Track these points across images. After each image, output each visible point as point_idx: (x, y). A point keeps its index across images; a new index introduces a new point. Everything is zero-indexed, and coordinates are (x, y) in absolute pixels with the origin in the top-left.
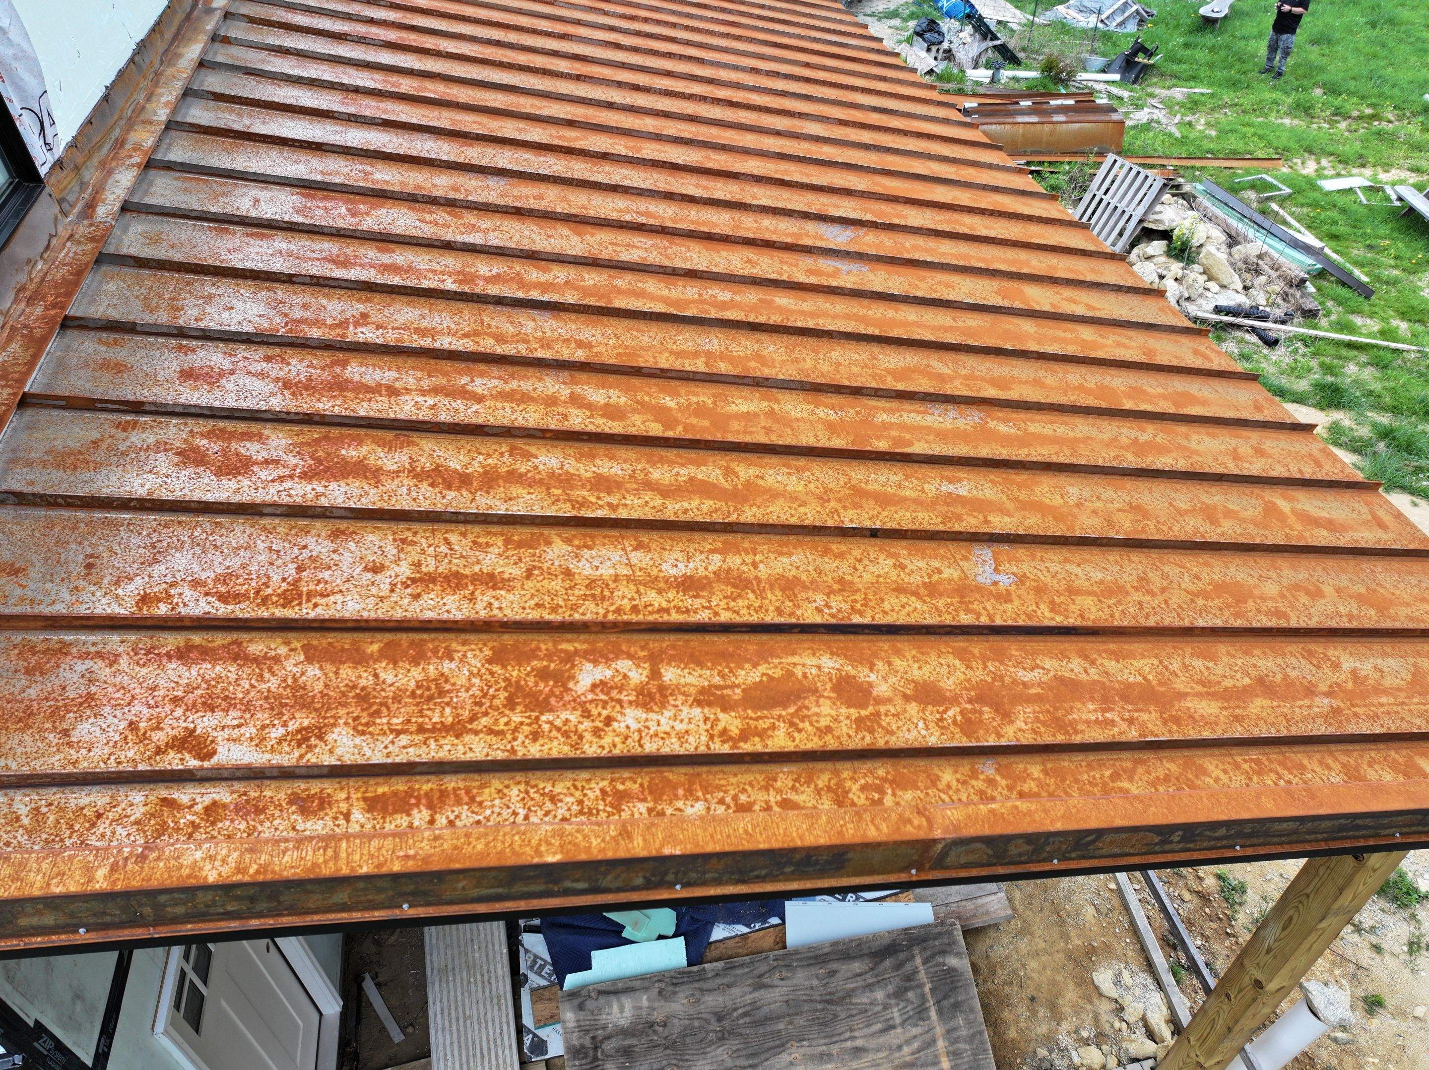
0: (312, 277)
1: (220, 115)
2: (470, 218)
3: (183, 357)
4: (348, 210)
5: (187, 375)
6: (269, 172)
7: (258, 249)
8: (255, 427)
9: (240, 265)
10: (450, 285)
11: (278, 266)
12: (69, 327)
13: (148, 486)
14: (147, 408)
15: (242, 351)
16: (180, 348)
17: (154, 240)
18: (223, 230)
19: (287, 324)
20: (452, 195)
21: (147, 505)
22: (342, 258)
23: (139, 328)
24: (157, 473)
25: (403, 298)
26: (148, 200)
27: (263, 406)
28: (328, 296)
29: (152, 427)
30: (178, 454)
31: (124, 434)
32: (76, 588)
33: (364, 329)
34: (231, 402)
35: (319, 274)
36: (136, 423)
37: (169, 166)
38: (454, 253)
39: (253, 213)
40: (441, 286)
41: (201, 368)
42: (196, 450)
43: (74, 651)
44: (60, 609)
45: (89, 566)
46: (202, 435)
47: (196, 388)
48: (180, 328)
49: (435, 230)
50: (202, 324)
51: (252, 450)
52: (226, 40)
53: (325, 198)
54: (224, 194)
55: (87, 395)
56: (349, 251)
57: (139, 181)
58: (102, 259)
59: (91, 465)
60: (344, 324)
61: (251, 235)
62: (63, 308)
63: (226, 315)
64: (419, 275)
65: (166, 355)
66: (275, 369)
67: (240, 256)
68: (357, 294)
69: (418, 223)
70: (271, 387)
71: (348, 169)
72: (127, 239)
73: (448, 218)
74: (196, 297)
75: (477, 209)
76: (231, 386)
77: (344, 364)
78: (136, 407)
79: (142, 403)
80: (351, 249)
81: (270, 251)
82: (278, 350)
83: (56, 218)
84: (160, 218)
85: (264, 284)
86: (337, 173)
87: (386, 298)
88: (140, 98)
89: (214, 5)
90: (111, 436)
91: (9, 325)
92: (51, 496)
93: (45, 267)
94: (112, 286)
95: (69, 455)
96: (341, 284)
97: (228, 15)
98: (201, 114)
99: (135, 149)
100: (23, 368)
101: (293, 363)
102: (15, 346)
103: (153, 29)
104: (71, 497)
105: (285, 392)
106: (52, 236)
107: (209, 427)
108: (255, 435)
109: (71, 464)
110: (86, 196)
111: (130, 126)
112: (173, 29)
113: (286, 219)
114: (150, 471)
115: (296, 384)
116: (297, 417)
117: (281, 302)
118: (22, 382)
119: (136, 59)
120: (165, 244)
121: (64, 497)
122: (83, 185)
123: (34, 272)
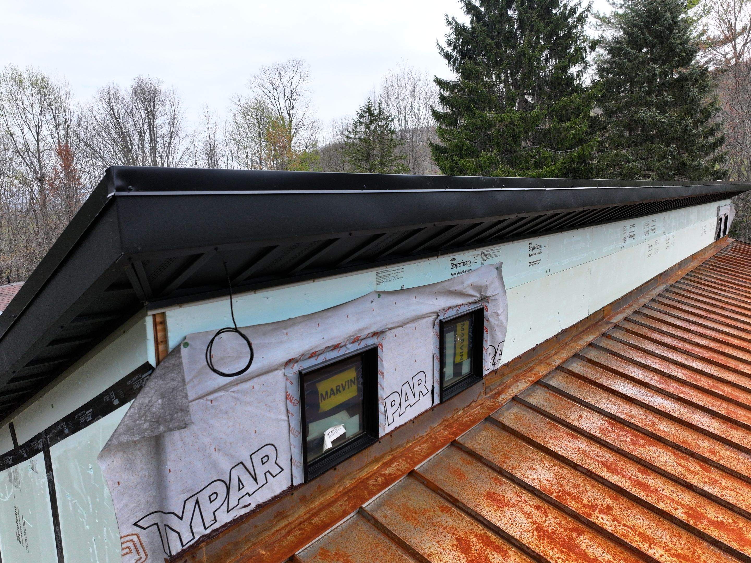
0: (588, 470)
2: (716, 475)
3: (494, 485)
4: (632, 440)
5: (491, 496)
6: (596, 404)
7: (567, 443)
8: (506, 546)
9: (552, 448)
10: (680, 514)
11: (573, 456)
12: (454, 446)
13: (432, 550)
14: (459, 505)
15: (526, 496)
16: (495, 479)
17: (517, 419)
18: (553, 425)
19: (559, 491)
20: (707, 455)
22: (612, 467)
23: (482, 460)
24: (441, 545)
25: (641, 508)
26: (526, 399)
27: (517, 536)
28: (592, 486)
29: (455, 516)
30: (457, 539)
31: (440, 513)
33: (604, 517)
34: (502, 524)
35: (593, 471)
36: (450, 510)
37: (546, 386)
38: (692, 493)
39: (576, 423)
40: (673, 512)
41: (499, 495)
42: (467, 542)
46: (476, 535)
47: (489, 506)
48: (502, 469)
49: (686, 473)
50: (513, 471)
51: (496, 560)
52: (609, 337)
53: (621, 428)
54: (566, 408)
55: (438, 484)
56: (620, 464)
57: (529, 390)
58: (488, 419)
59: (416, 522)
60: (593, 507)
61: (568, 434)
62: (456, 436)
63: (529, 472)
64: (660, 498)
65: (486, 480)
66: (537, 516)
67: (555, 443)
68: (611, 492)
69: (675, 464)
70: (529, 526)
71: (643, 417)
72: (506, 414)
73: (698, 468)
74: (520, 455)
76: (508, 514)
77: (580, 533)
78: (455, 502)
79: (459, 501)
81: (573, 446)
82: (546, 505)
83: (480, 394)
84: (528, 409)
85: (559, 463)
86: (636, 417)
87: (630, 503)
88: (552, 352)
89: (612, 321)
90: (434, 511)
91: (430, 435)
92: (388, 529)
93: (462, 414)
94: (485, 433)
95: (411, 511)
96: (605, 482)
97: (616, 326)
98: (577, 367)
99: (535, 374)
100: (421, 458)
101: (550, 517)
102: (425, 446)
103: (574, 326)
104: (394, 535)
105: (535, 533)
106: (474, 401)
107: (483, 532)
108: (503, 551)
109: (408, 517)
110: (500, 388)
111: (539, 363)
112: (585, 327)
113: (592, 432)
114: (438, 542)
115: (544, 531)
116: (532, 554)
117: (563, 477)
118: (416, 464)
119: (559, 336)
120: (521, 423)
121: (392, 533)
122: (502, 383)
123: (456, 415)
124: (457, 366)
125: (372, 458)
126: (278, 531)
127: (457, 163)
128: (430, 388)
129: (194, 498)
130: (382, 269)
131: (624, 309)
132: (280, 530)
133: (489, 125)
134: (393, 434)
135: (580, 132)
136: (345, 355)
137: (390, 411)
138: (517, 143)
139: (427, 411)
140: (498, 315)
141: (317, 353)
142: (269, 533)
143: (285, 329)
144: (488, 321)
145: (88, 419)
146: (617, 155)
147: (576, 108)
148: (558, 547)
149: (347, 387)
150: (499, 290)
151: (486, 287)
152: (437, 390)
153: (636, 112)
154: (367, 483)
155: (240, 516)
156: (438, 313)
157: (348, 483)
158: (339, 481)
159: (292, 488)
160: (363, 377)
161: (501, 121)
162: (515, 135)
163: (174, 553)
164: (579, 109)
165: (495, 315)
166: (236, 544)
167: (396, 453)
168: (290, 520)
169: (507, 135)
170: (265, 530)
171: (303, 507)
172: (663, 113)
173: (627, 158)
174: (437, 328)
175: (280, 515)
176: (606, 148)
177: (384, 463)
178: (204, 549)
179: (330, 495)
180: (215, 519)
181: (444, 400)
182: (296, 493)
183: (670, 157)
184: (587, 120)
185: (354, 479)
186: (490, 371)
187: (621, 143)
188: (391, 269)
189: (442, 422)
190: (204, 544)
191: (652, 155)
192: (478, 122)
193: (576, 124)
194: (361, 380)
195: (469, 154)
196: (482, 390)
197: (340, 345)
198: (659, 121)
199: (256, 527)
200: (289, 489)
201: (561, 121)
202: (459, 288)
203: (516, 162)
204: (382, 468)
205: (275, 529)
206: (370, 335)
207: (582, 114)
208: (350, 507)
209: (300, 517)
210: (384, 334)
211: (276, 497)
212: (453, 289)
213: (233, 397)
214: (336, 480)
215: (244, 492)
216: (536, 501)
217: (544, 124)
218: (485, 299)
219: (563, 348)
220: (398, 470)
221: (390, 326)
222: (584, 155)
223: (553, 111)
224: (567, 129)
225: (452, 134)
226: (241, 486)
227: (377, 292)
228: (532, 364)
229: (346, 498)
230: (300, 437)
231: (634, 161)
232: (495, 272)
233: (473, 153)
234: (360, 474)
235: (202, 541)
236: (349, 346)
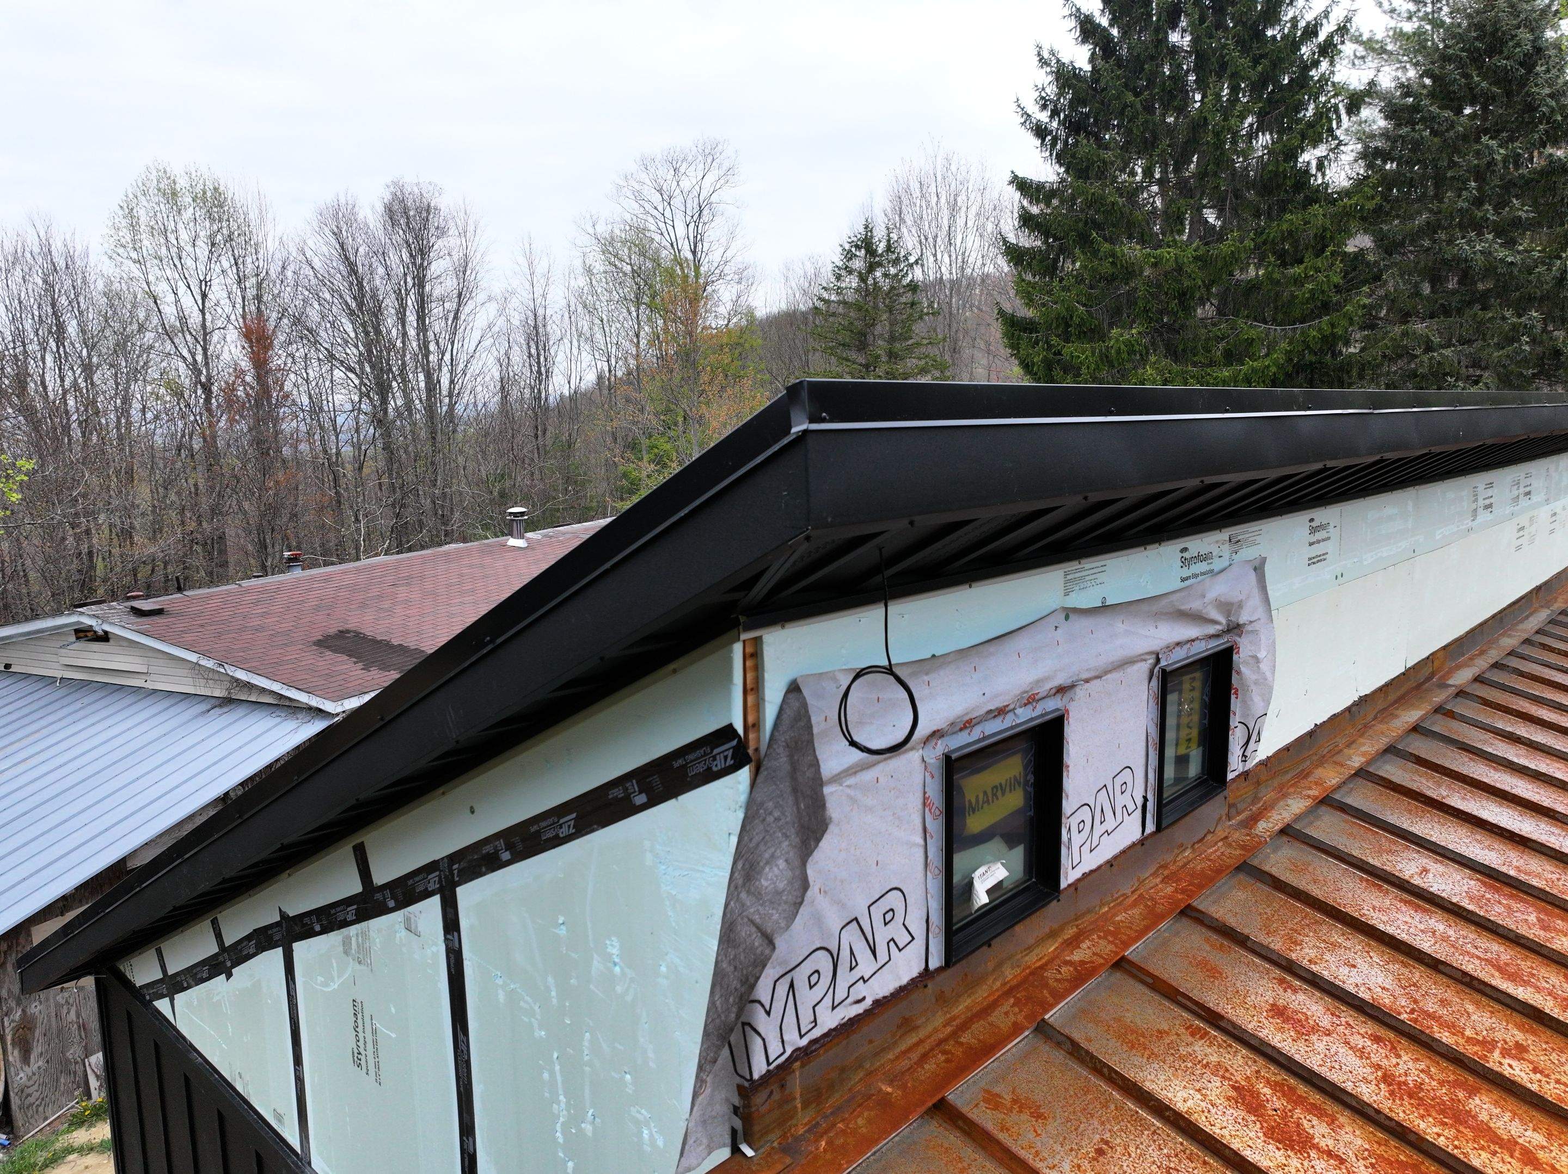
0: (1464, 973)
1: (1416, 777)
3: (1280, 991)
4: (1539, 920)
5: (1279, 1012)
6: (1451, 847)
7: (1408, 919)
8: (1330, 1107)
9: (1382, 927)
11: (1426, 945)
12: (1187, 916)
13: (1190, 1103)
14: (1220, 1025)
15: (1348, 1016)
16: (1281, 981)
17: (1297, 868)
18: (1375, 885)
19: (1412, 1012)
21: (1182, 1124)
22: (1512, 969)
23: (1249, 944)
24: (1205, 1096)
26: (1307, 831)
27: (1349, 1087)
28: (1477, 1004)
29: (1220, 1046)
30: (1233, 1087)
31: (1190, 1039)
33: (1514, 1063)
34: (1314, 1063)
35: (1475, 974)
36: (1207, 1033)
37: (1344, 808)
39: (1417, 881)
41: (1296, 1012)
42: (1256, 1095)
45: (1100, 1152)
46: (1268, 1082)
47: (1281, 1030)
48: (1291, 962)
50: (1315, 968)
51: (1318, 1131)
52: (1452, 714)
53: (1511, 896)
54: (1390, 852)
55: (1174, 984)
57: (1310, 811)
58: (1244, 868)
59: (1147, 1053)
60: (1488, 1045)
61: (1405, 902)
62: (1190, 897)
63: (1345, 970)
65: (1264, 982)
66: (1379, 1054)
67: (1385, 918)
68: (1518, 1018)
70: (1367, 1072)
71: (1555, 877)
72: (1274, 858)
74: (1319, 938)
76: (1320, 1046)
77: (1472, 1092)
78: (1213, 1019)
79: (1219, 1017)
80: (1527, 964)
81: (1422, 927)
82: (1392, 1035)
83: (1220, 818)
84: (1313, 851)
86: (1539, 876)
87: (1559, 1040)
88: (1342, 741)
89: (1450, 682)
90: (1178, 1035)
91: (1139, 892)
92: (1101, 1061)
93: (1191, 856)
94: (1240, 895)
95: (1133, 1032)
96: (1502, 997)
97: (1461, 693)
98: (1396, 772)
99: (1316, 783)
100: (1134, 935)
101: (1405, 1058)
102: (1136, 912)
103: (1380, 689)
104: (1116, 1072)
105: (1382, 1086)
106: (1209, 832)
107: (1279, 1078)
108: (1327, 1115)
109: (1130, 1041)
110: (1255, 809)
111: (1321, 762)
112: (1399, 693)
113: (1454, 900)
114: (1199, 1091)
115: (1399, 1084)
116: (1387, 1123)
117: (1415, 985)
118: (1126, 945)
119: (1353, 709)
120: (1308, 876)
121: (1111, 1069)
122: (1256, 799)
123: (1180, 857)
124: (1182, 761)
125: (1044, 929)
126: (904, 1053)
127: (1059, 353)
128: (1140, 801)
129: (787, 979)
130: (1073, 566)
131: (1471, 659)
132: (910, 1050)
133: (1129, 272)
134: (1080, 885)
135: (1325, 287)
136: (1012, 728)
137: (1077, 839)
138: (1189, 311)
139: (1134, 845)
140: (1257, 660)
141: (974, 721)
142: (891, 1056)
143: (927, 674)
144: (1238, 673)
145: (563, 832)
148: (1434, 1114)
149: (1008, 789)
150: (1260, 613)
151: (1240, 605)
152: (1150, 805)
153: (1450, 243)
154: (1042, 976)
155: (850, 1019)
156: (1158, 655)
157: (1010, 974)
158: (994, 970)
159: (926, 974)
160: (1034, 773)
161: (1155, 265)
163: (756, 1076)
165: (1252, 661)
166: (843, 1070)
168: (922, 1034)
170: (884, 1050)
171: (940, 1013)
173: (1428, 341)
174: (1154, 682)
175: (907, 1025)
177: (1065, 942)
178: (797, 1073)
179: (981, 994)
180: (815, 1021)
181: (1164, 824)
182: (932, 985)
185: (1018, 966)
186: (1236, 773)
188: (1087, 566)
189: (1158, 869)
190: (798, 1064)
192: (1106, 268)
193: (1318, 270)
194: (1031, 778)
195: (1085, 333)
196: (1224, 811)
197: (1007, 709)
199: (871, 1042)
200: (921, 975)
202: (1195, 605)
203: (1184, 351)
204: (1063, 950)
205: (898, 1050)
206: (1053, 691)
208: (1025, 1018)
209: (936, 1030)
210: (1072, 691)
211: (902, 989)
212: (1185, 607)
213: (849, 796)
214: (991, 965)
215: (857, 973)
216: (1370, 1028)
217: (1245, 269)
218: (1235, 628)
219: (1362, 733)
220: (1094, 954)
221: (1084, 676)
223: (1264, 243)
224: (1298, 281)
225: (1050, 293)
226: (854, 964)
227: (1065, 609)
228: (1308, 763)
229: (1012, 1001)
230: (941, 878)
231: (1443, 347)
232: (1252, 576)
233: (1092, 330)
234: (1027, 958)
235: (796, 1060)
236: (1019, 711)
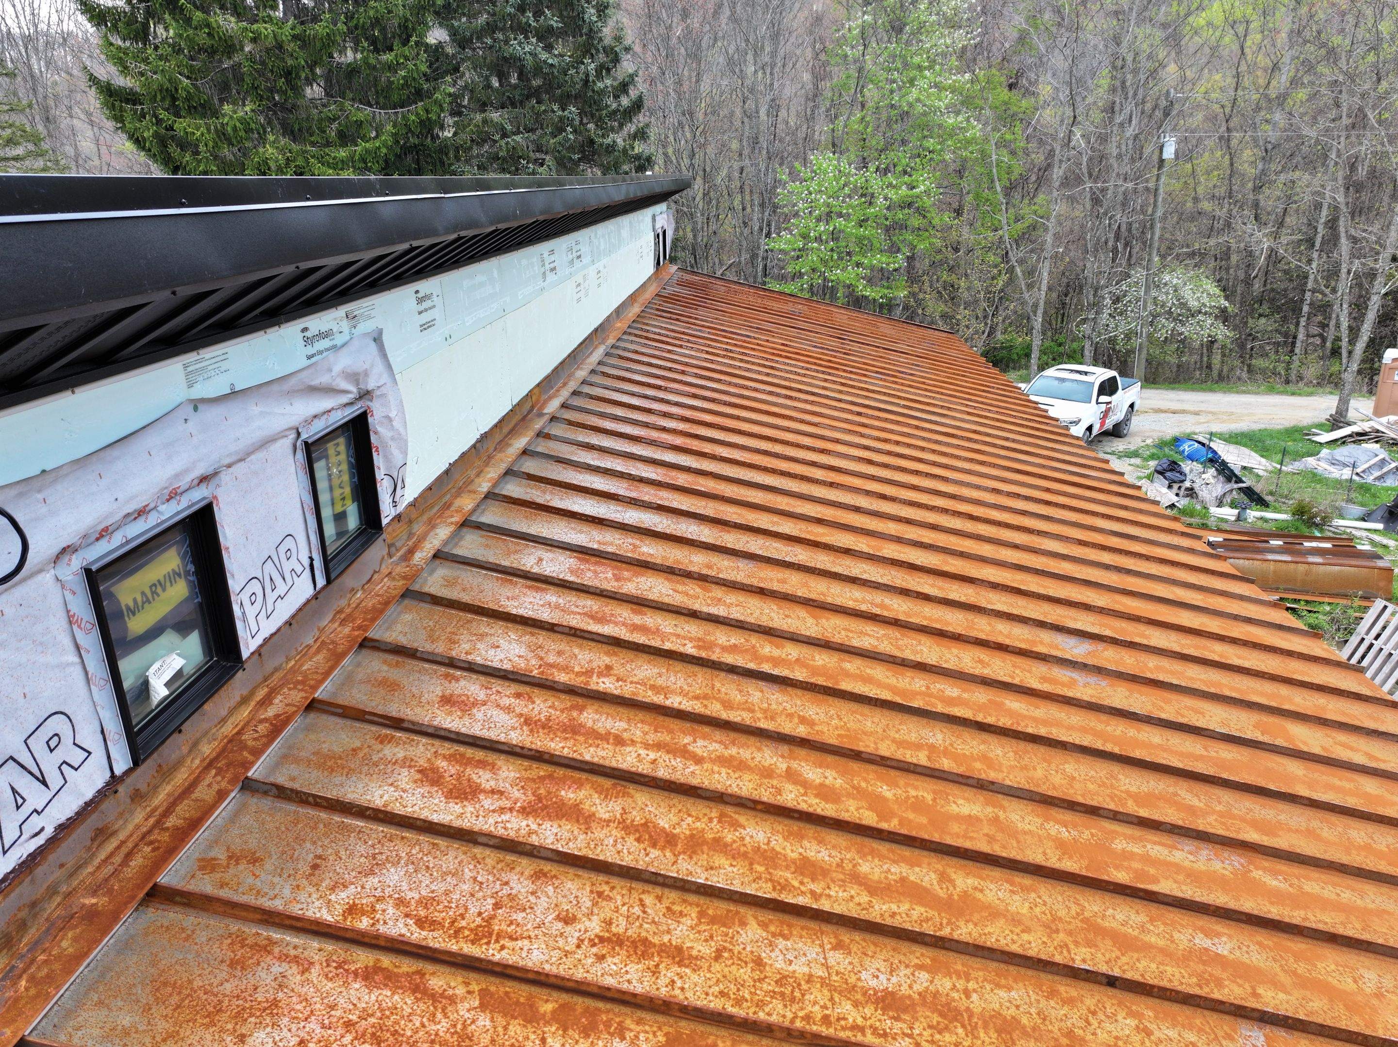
0: (571, 628)
1: (529, 490)
2: (718, 592)
3: (447, 684)
4: (613, 575)
5: (447, 700)
6: (556, 538)
7: (532, 600)
8: (491, 757)
9: (514, 612)
10: (690, 649)
11: (545, 615)
12: (365, 647)
13: (386, 797)
14: (405, 725)
15: (497, 685)
16: (446, 676)
17: (450, 583)
18: (507, 580)
19: (540, 666)
20: (705, 571)
21: (381, 816)
22: (599, 616)
23: (418, 655)
24: (397, 787)
25: (644, 656)
26: (455, 552)
27: (502, 738)
28: (581, 647)
29: (405, 743)
30: (419, 771)
31: (380, 746)
32: (298, 886)
33: (605, 680)
34: (477, 730)
35: (577, 626)
36: (393, 737)
37: (479, 526)
38: (697, 621)
39: (536, 570)
40: (682, 649)
41: (460, 696)
42: (435, 770)
43: (276, 950)
44: (278, 905)
45: (315, 867)
46: (444, 757)
47: (450, 713)
48: (451, 659)
49: (685, 599)
50: (470, 658)
51: (484, 778)
52: (548, 436)
53: (597, 563)
54: (516, 552)
55: (361, 707)
56: (607, 610)
57: (455, 536)
58: (408, 594)
59: (346, 770)
60: (589, 673)
61: (529, 587)
62: (365, 631)
63: (492, 652)
64: (664, 637)
65: (433, 681)
66: (520, 707)
67: (516, 604)
68: (606, 648)
69: (671, 592)
70: (514, 721)
72: (431, 580)
73: (698, 590)
74: (471, 634)
75: (725, 585)
76: (479, 715)
77: (581, 709)
78: (397, 723)
79: (402, 720)
80: (608, 608)
81: (541, 603)
82: (528, 689)
83: (383, 558)
84: (461, 566)
85: (529, 629)
86: (611, 544)
87: (631, 655)
88: (472, 473)
89: (545, 411)
90: (369, 747)
91: (321, 639)
92: (305, 793)
93: (363, 596)
94: (407, 617)
95: (331, 758)
96: (595, 637)
97: (554, 418)
98: (514, 489)
99: (457, 511)
100: (320, 678)
101: (538, 702)
102: (320, 657)
103: (496, 425)
104: (320, 797)
105: (525, 728)
106: (376, 572)
107: (452, 751)
108: (489, 764)
109: (330, 767)
110: (410, 543)
111: (459, 493)
112: (510, 426)
113: (561, 577)
114: (392, 785)
115: (536, 722)
116: (530, 753)
117: (540, 647)
118: (315, 688)
119: (478, 445)
120: (458, 587)
121: (315, 796)
122: (411, 535)
123: (353, 599)
124: (340, 518)
125: (238, 699)
126: (105, 861)
128: (306, 563)
130: (191, 357)
131: (558, 390)
133: (229, 46)
134: (262, 650)
135: (415, 75)
136: (159, 524)
137: (251, 611)
138: (298, 91)
139: (308, 601)
140: (390, 420)
141: (111, 528)
142: (90, 869)
144: (376, 433)
146: (485, 121)
147: (399, 25)
148: (559, 734)
149: (168, 584)
150: (385, 377)
151: (366, 374)
152: (317, 564)
153: (507, 42)
154: (241, 741)
155: (29, 855)
156: (297, 429)
157: (207, 749)
158: (190, 751)
159: (114, 781)
160: (194, 562)
161: (254, 40)
162: (289, 73)
164: (406, 28)
165: (386, 421)
166: (34, 905)
167: (274, 680)
168: (122, 836)
169: (272, 71)
170: (79, 867)
171: (138, 810)
172: (549, 48)
173: (503, 128)
175: (102, 834)
176: (465, 107)
177: (258, 703)
179: (181, 777)
181: (332, 577)
182: (121, 789)
183: (569, 129)
184: (425, 52)
185: (215, 740)
186: (390, 518)
187: (489, 98)
188: (208, 355)
189: (335, 616)
191: (542, 125)
192: (203, 39)
193: (407, 58)
194: (191, 567)
196: (385, 551)
197: (148, 508)
198: (545, 62)
199: (61, 866)
200: (107, 784)
201: (377, 51)
202: (324, 380)
203: (299, 130)
204: (257, 711)
205: (98, 861)
206: (196, 482)
207: (414, 38)
208: (229, 783)
209: (137, 827)
210: (217, 478)
211: (87, 804)
212: (315, 383)
214: (185, 749)
216: (514, 688)
217: (343, 51)
218: (366, 395)
219: (487, 464)
220: (287, 705)
221: (227, 461)
222: (429, 119)
223: (356, 28)
224: (392, 68)
225: (145, 61)
227: (191, 401)
228: (448, 496)
229: (213, 772)
230: (110, 689)
231: (514, 134)
232: (373, 347)
234: (223, 730)
236: (162, 508)
